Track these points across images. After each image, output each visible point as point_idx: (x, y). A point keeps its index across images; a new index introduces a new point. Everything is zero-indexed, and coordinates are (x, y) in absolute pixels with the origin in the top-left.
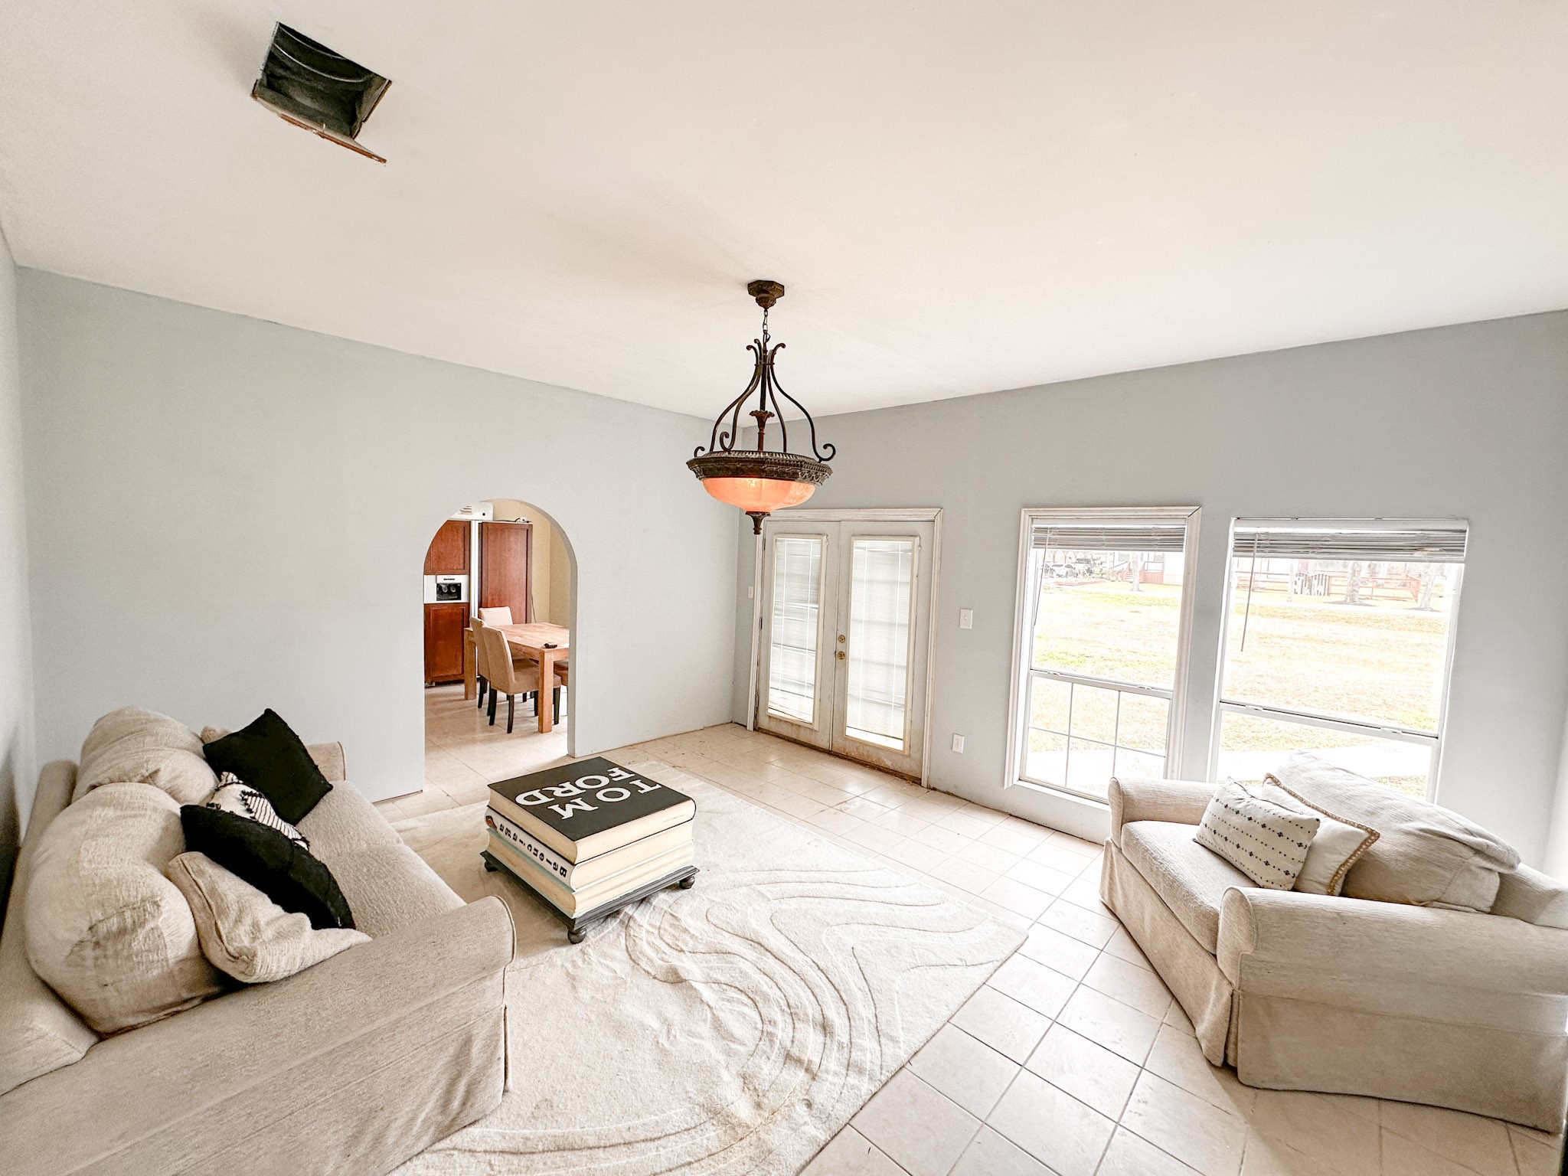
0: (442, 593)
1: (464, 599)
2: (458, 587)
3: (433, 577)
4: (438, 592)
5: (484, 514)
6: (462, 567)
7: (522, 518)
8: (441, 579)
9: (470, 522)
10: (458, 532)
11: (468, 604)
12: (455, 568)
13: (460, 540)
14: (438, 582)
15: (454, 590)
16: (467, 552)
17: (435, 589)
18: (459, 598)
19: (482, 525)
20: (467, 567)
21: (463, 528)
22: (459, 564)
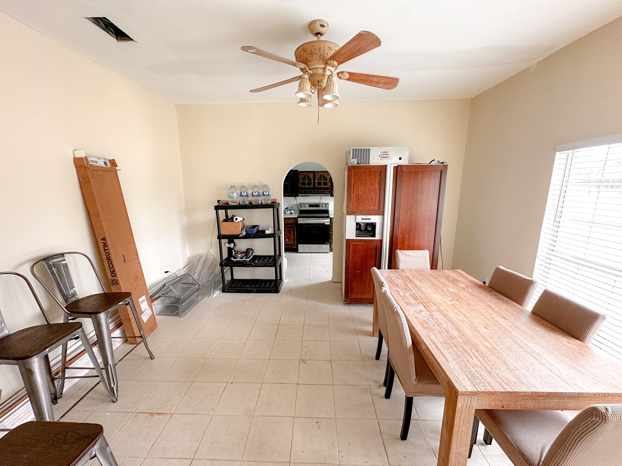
0: (361, 230)
1: (377, 237)
2: (373, 225)
3: (353, 217)
4: (357, 229)
5: (400, 159)
6: (377, 209)
7: (436, 160)
8: (360, 219)
9: (386, 165)
10: (375, 176)
11: (381, 241)
12: (371, 209)
13: (376, 185)
14: (357, 221)
15: (370, 229)
16: (382, 195)
17: (354, 227)
18: (374, 235)
19: (397, 169)
20: (381, 209)
21: (379, 173)
22: (375, 206)
